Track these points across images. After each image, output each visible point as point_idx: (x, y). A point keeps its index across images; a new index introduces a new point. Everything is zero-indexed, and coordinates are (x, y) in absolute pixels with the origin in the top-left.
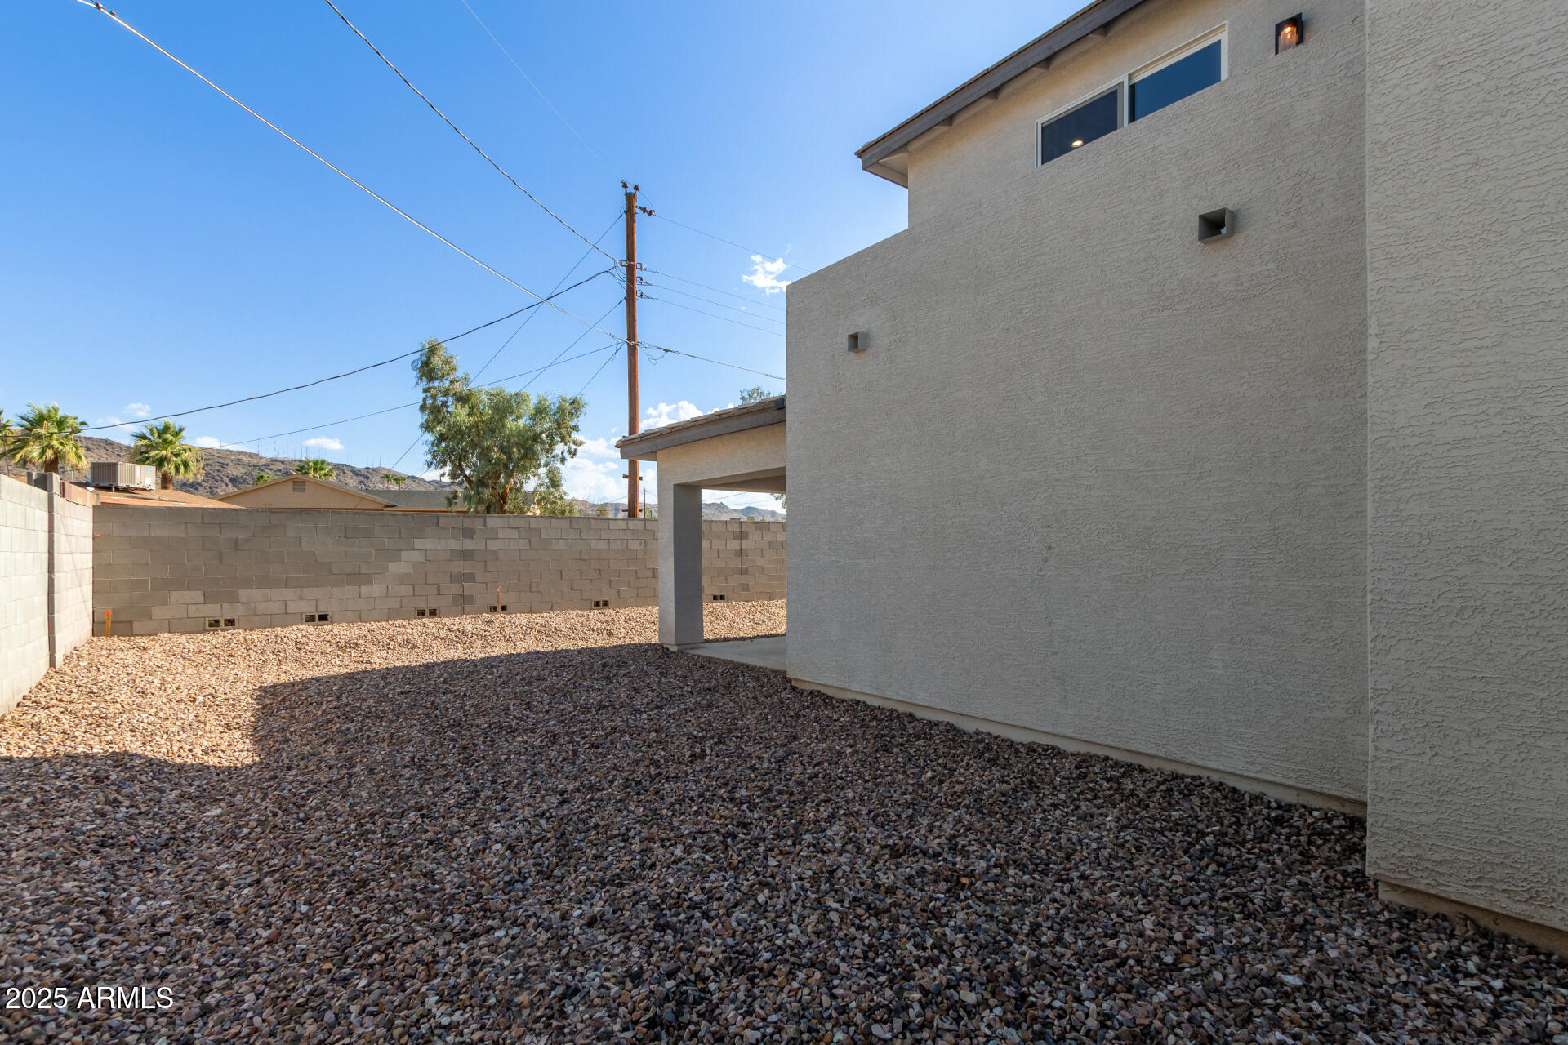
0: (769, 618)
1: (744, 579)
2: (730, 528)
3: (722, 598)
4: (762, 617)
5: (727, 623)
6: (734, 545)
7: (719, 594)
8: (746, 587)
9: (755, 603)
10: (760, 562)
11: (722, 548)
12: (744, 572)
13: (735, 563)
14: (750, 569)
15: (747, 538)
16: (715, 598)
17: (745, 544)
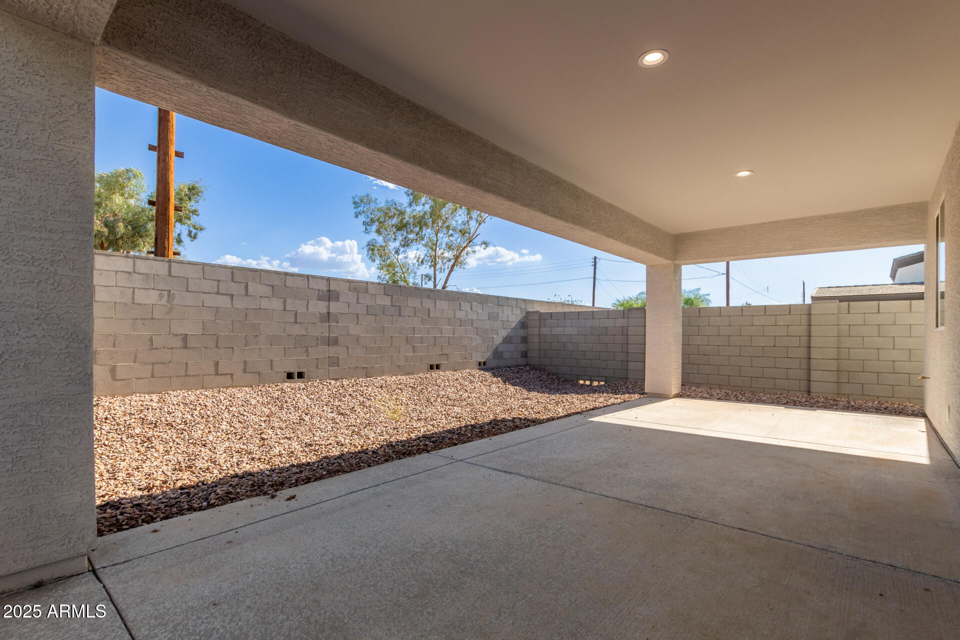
0: (362, 404)
1: (332, 351)
2: (313, 284)
3: (301, 375)
4: (353, 403)
5: (294, 417)
6: (320, 307)
7: (295, 370)
8: (334, 362)
9: (345, 382)
10: (354, 330)
11: (302, 310)
12: (332, 342)
13: (321, 330)
14: (341, 339)
15: (337, 299)
16: (290, 376)
17: (334, 307)
